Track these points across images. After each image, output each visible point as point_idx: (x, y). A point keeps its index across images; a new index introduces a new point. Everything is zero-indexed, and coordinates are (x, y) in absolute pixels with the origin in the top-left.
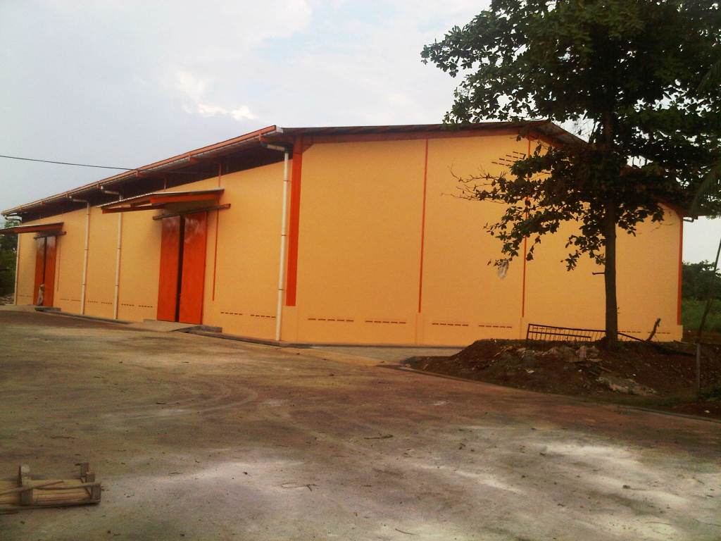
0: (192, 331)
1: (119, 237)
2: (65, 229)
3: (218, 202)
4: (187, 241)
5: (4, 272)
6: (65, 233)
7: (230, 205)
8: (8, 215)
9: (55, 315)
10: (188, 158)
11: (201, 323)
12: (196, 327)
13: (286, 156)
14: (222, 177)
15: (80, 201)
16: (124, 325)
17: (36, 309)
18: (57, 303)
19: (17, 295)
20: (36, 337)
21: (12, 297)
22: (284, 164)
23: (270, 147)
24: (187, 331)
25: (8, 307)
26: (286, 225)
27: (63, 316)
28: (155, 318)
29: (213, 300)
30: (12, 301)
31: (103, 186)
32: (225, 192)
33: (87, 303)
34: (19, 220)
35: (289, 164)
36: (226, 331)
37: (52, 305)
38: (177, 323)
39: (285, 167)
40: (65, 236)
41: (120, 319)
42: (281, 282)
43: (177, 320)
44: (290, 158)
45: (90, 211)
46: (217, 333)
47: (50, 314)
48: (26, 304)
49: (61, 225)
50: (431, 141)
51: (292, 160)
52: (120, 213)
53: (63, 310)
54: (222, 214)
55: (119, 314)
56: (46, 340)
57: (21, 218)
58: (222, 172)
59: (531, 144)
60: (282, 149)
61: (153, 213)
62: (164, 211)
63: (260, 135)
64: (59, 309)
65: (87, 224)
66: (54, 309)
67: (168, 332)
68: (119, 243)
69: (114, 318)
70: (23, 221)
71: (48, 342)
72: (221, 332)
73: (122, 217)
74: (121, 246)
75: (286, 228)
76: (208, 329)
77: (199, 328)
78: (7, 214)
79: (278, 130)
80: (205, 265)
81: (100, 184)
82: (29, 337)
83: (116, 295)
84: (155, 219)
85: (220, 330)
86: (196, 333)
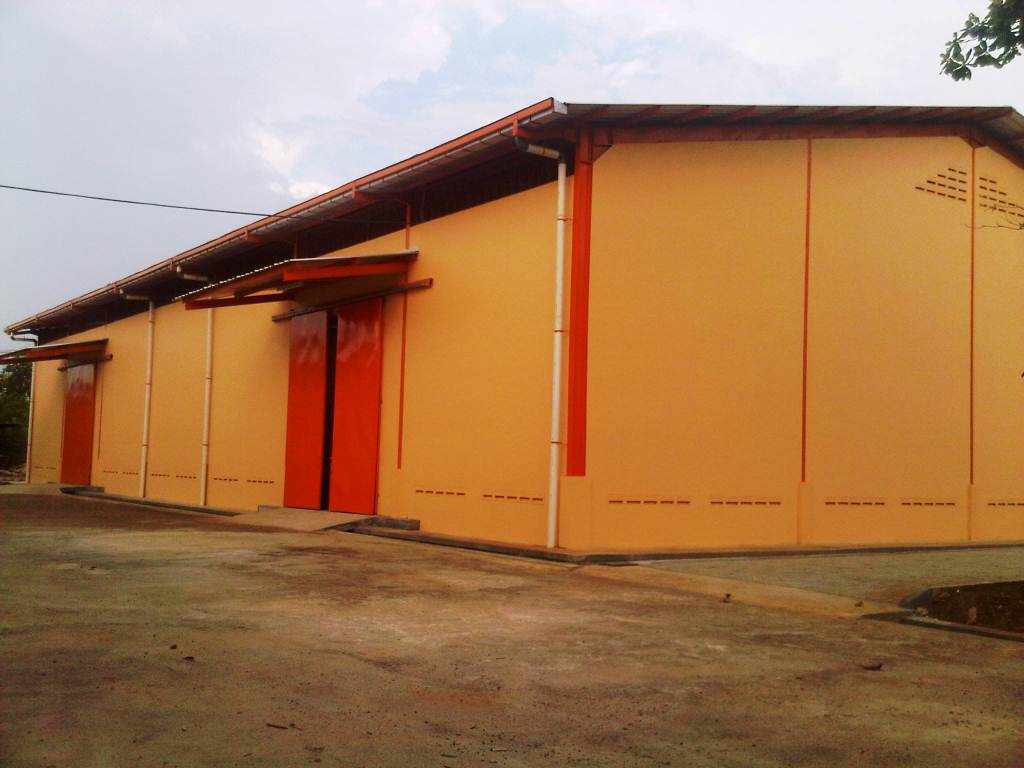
0: (360, 528)
1: (208, 353)
2: (111, 349)
3: (406, 280)
4: (342, 357)
5: (9, 429)
6: (111, 356)
7: (431, 281)
8: (16, 333)
9: (97, 500)
10: (351, 194)
11: (374, 511)
12: (366, 520)
13: (562, 169)
14: (414, 228)
15: (137, 298)
16: (229, 519)
17: (62, 490)
18: (98, 479)
19: (30, 466)
20: (70, 560)
21: (23, 470)
22: (557, 185)
23: (532, 149)
24: (352, 528)
25: (16, 488)
26: (564, 311)
27: (109, 502)
28: (280, 503)
29: (399, 466)
30: (22, 477)
31: (180, 264)
32: (419, 258)
33: (150, 478)
34: (34, 340)
35: (567, 184)
36: (429, 527)
37: (89, 484)
38: (325, 512)
39: (561, 190)
40: (111, 363)
41: (214, 504)
42: (556, 427)
43: (324, 505)
44: (569, 173)
45: (154, 314)
46: (409, 531)
47: (87, 499)
48: (44, 481)
49: (104, 343)
50: (816, 142)
51: (572, 177)
52: (209, 310)
53: (109, 491)
54: (416, 301)
55: (209, 496)
56: (93, 568)
57: (36, 337)
58: (412, 219)
59: (976, 156)
60: (555, 154)
61: (274, 308)
62: (294, 305)
63: (516, 124)
64: (101, 489)
65: (149, 339)
66: (92, 489)
67: (317, 532)
68: (208, 369)
69: (201, 504)
70: (40, 342)
71: (96, 572)
72: (418, 528)
73: (213, 315)
74: (211, 373)
75: (563, 316)
76: (391, 523)
77: (373, 522)
78: (13, 331)
79: (558, 108)
80: (380, 402)
81: (174, 262)
82: (57, 560)
83: (204, 461)
84: (277, 320)
85: (415, 525)
86: (369, 533)
